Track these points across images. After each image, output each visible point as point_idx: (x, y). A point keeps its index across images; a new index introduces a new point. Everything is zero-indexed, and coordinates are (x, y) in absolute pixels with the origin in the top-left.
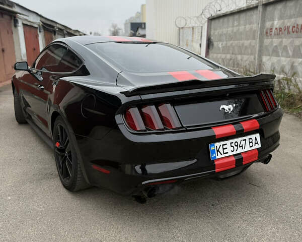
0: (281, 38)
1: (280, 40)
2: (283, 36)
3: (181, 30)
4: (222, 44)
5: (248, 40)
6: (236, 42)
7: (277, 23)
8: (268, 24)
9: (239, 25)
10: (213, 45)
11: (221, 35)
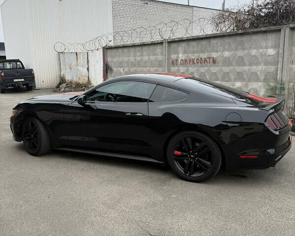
0: (187, 67)
1: (186, 68)
2: (188, 65)
3: (61, 55)
4: (123, 70)
5: (153, 67)
6: (141, 68)
7: (181, 56)
8: (174, 57)
9: (142, 55)
10: (112, 70)
11: (121, 63)
